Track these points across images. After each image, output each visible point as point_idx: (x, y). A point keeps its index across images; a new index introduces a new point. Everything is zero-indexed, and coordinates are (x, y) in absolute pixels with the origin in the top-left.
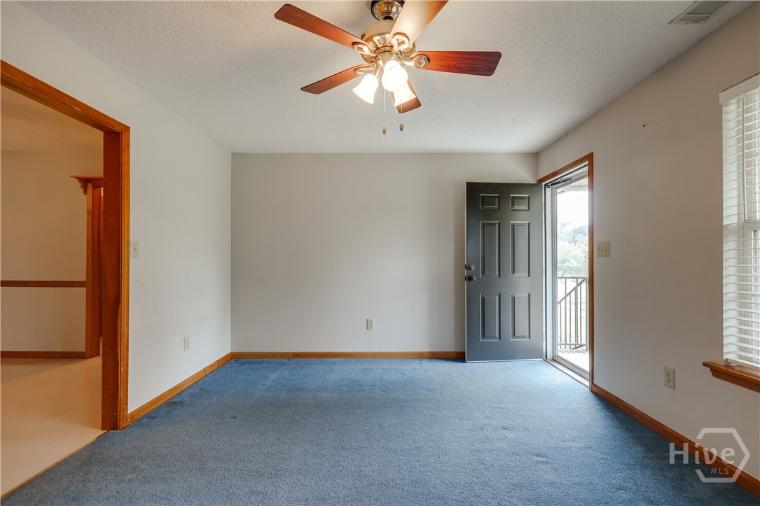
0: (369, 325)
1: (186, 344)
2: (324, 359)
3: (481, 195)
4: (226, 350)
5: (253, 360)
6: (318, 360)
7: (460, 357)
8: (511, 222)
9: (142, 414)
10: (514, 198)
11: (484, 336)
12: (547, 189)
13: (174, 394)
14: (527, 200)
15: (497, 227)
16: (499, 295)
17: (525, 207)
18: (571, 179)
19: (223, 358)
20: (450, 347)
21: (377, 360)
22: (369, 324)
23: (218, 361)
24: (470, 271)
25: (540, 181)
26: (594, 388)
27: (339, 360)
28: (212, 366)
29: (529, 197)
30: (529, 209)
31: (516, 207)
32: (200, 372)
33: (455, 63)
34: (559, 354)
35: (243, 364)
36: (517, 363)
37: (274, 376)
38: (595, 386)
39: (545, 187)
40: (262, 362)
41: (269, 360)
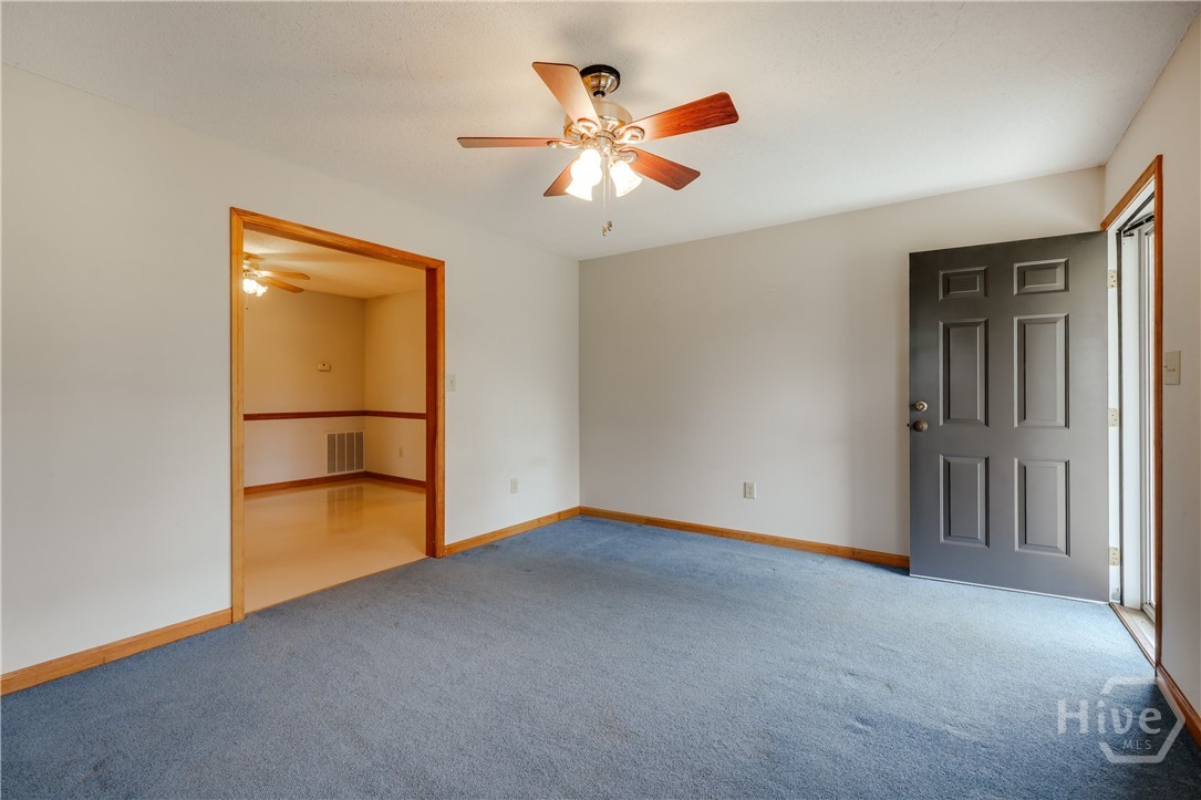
0: (747, 491)
1: (514, 489)
2: (682, 532)
3: (943, 272)
4: (575, 503)
5: (600, 519)
6: (675, 532)
7: (901, 566)
8: (1018, 318)
9: (460, 549)
10: (1023, 271)
11: (948, 533)
12: (1126, 241)
13: (498, 538)
14: (1060, 269)
16: (987, 460)
17: (1056, 286)
19: (567, 512)
20: (891, 545)
21: (757, 545)
23: (559, 514)
24: (917, 412)
25: (1105, 225)
27: (702, 536)
28: (550, 517)
29: (1066, 263)
30: (1067, 288)
31: (1031, 288)
32: (532, 522)
33: (677, 122)
35: (585, 521)
36: (1032, 597)
37: (606, 540)
38: (1161, 669)
39: (1118, 235)
40: (607, 523)
41: (618, 522)
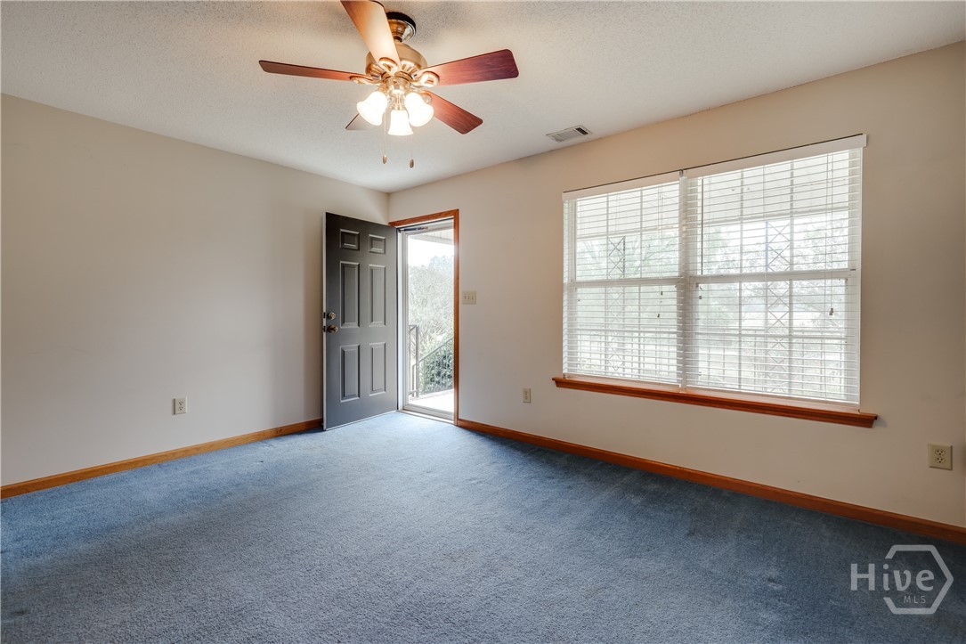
3: (342, 230)
8: (371, 265)
10: (372, 239)
11: (343, 395)
14: (383, 243)
15: (356, 269)
16: (359, 346)
17: (381, 250)
18: (427, 228)
22: (177, 406)
24: (330, 320)
25: (393, 224)
26: (460, 423)
29: (385, 239)
30: (385, 253)
31: (374, 249)
34: (410, 402)
38: (461, 420)
39: (396, 230)
